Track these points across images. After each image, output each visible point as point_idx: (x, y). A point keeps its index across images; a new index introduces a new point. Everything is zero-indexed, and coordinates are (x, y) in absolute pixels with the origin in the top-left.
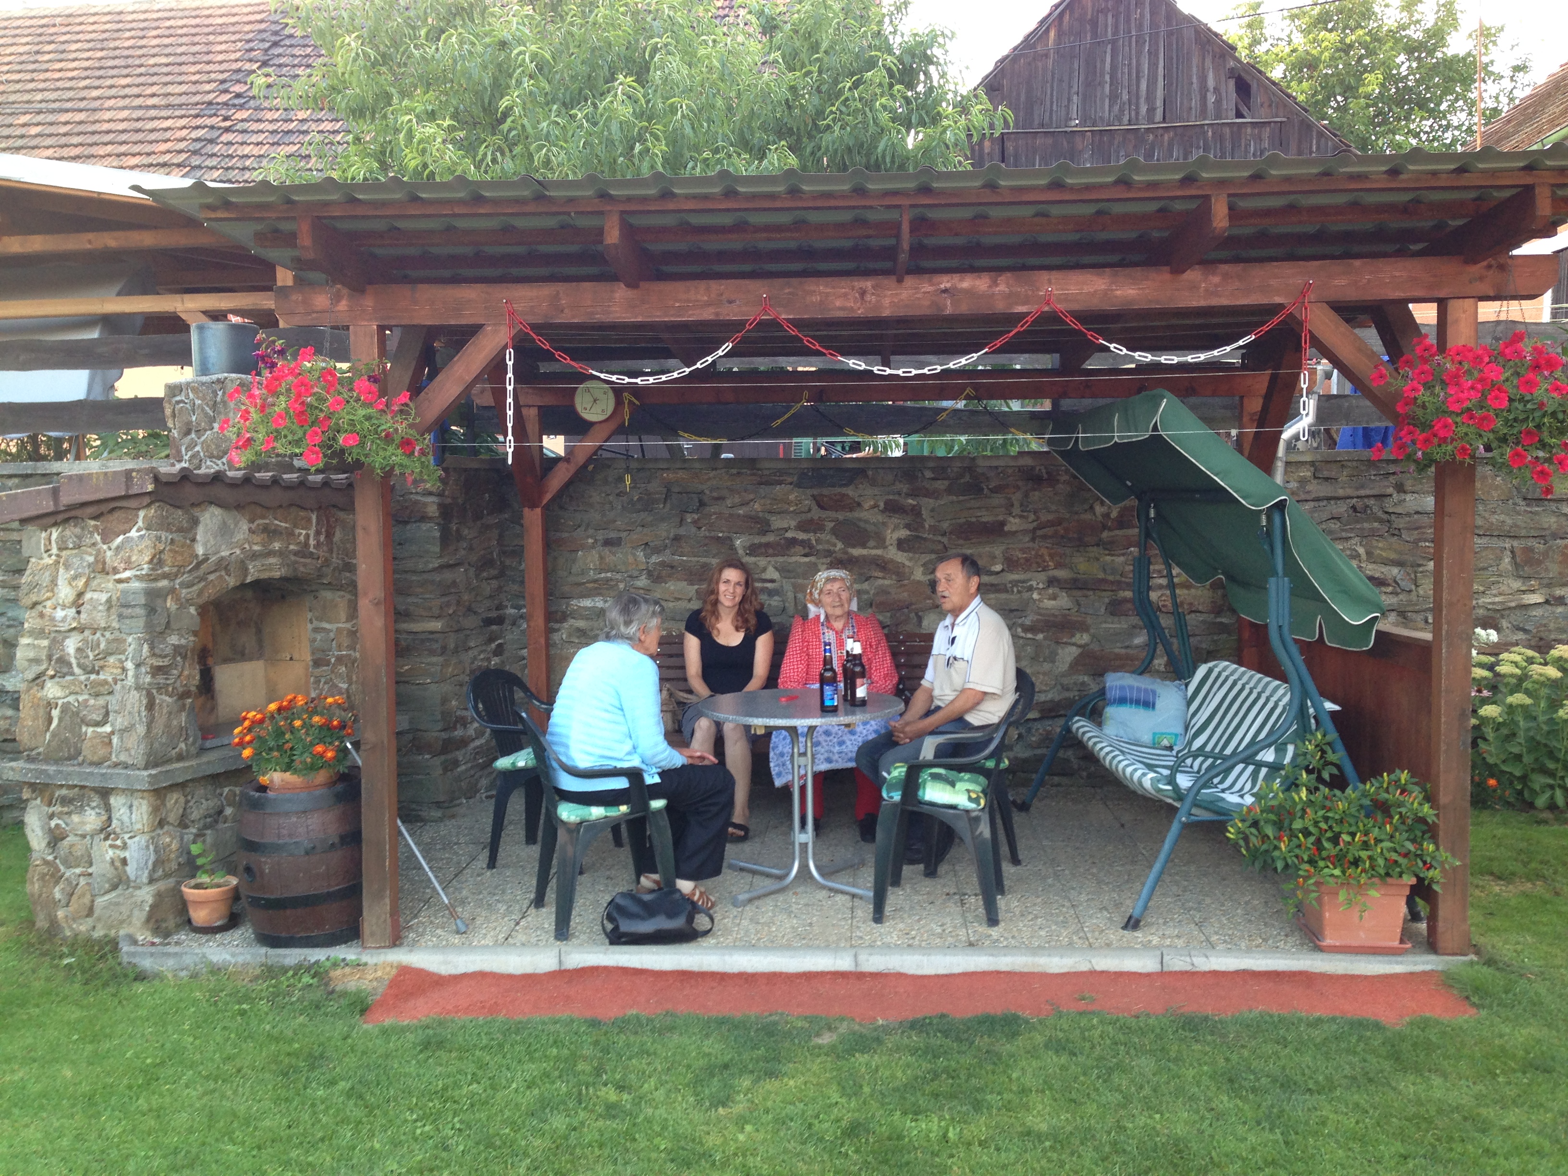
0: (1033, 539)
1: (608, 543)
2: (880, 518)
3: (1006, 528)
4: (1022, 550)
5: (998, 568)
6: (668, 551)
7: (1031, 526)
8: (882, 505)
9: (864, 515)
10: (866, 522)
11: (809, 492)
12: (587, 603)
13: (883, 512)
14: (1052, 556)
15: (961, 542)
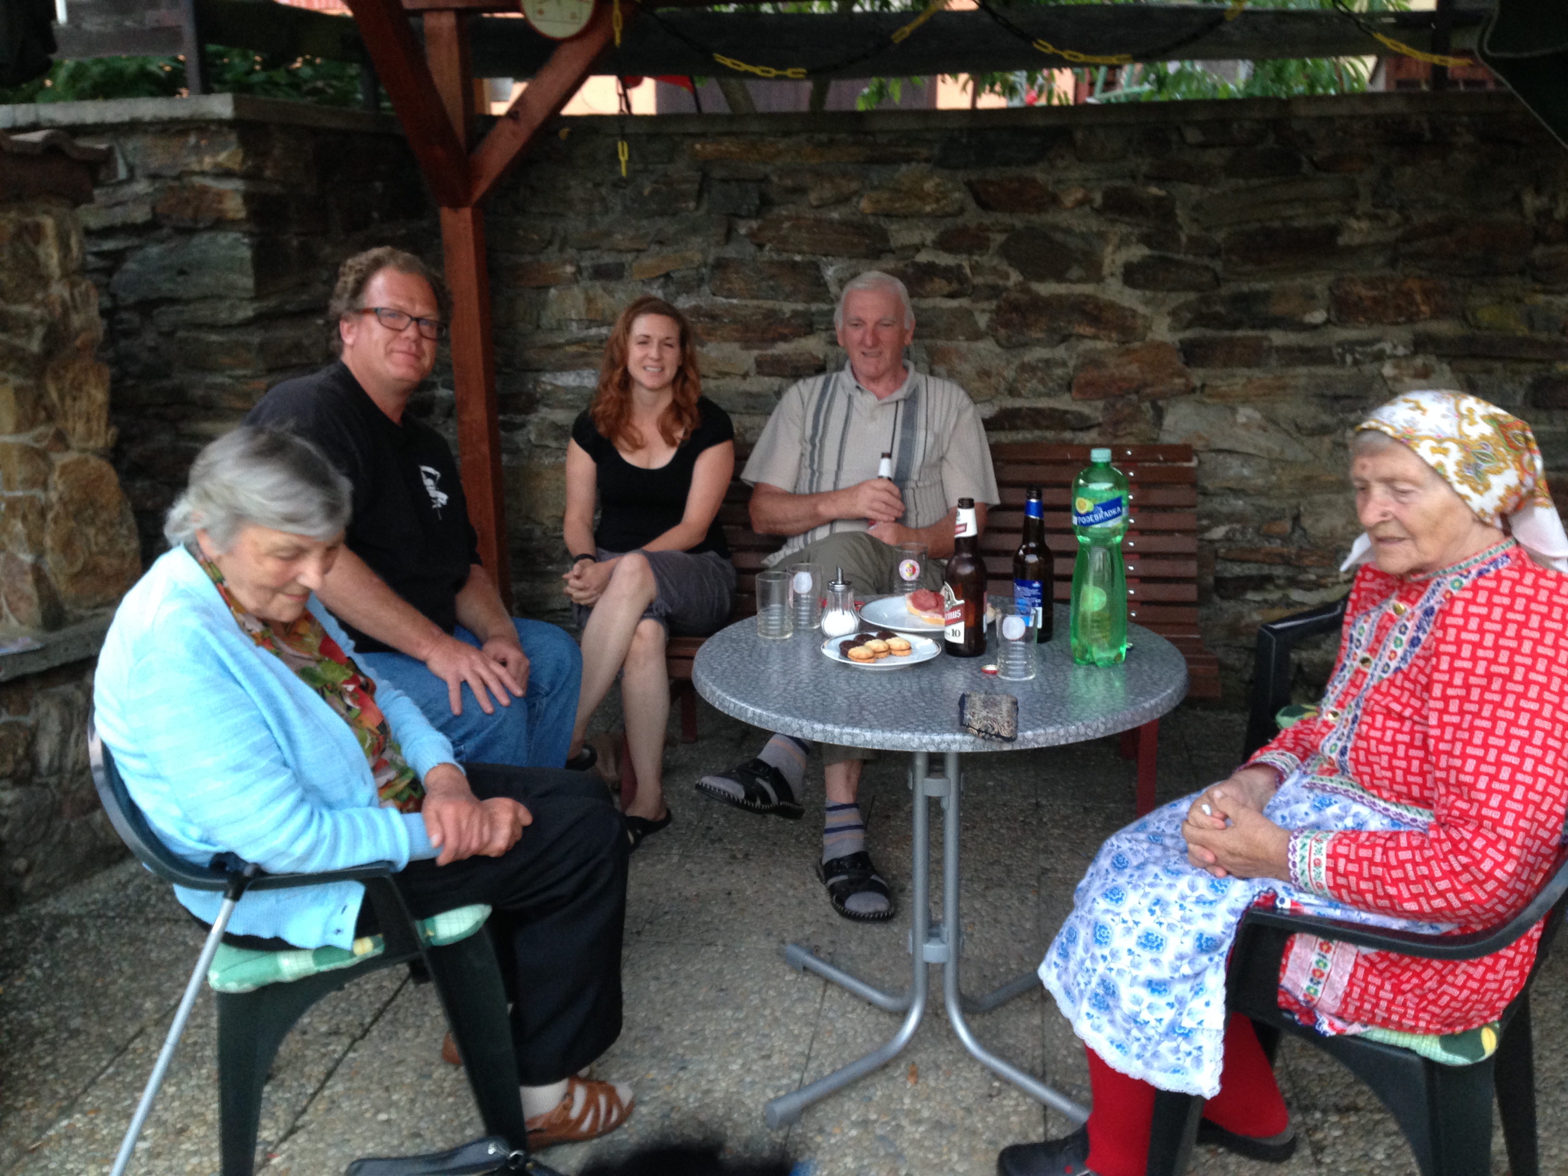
0: (1392, 263)
1: (601, 273)
2: (1095, 224)
3: (1342, 240)
4: (1370, 283)
5: (1318, 317)
6: (706, 289)
7: (1390, 236)
8: (1098, 198)
9: (1063, 219)
10: (1068, 231)
11: (961, 175)
12: (568, 379)
13: (1098, 212)
14: (1427, 294)
15: (1249, 267)
